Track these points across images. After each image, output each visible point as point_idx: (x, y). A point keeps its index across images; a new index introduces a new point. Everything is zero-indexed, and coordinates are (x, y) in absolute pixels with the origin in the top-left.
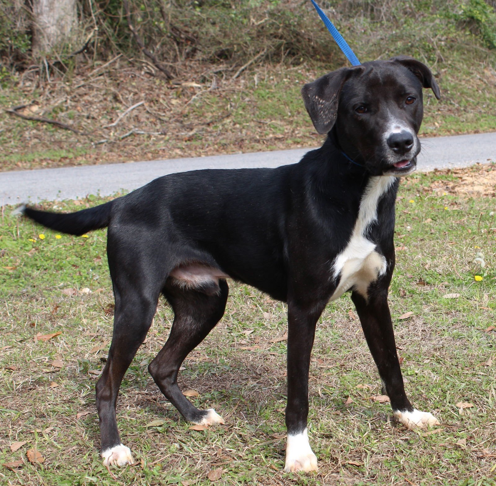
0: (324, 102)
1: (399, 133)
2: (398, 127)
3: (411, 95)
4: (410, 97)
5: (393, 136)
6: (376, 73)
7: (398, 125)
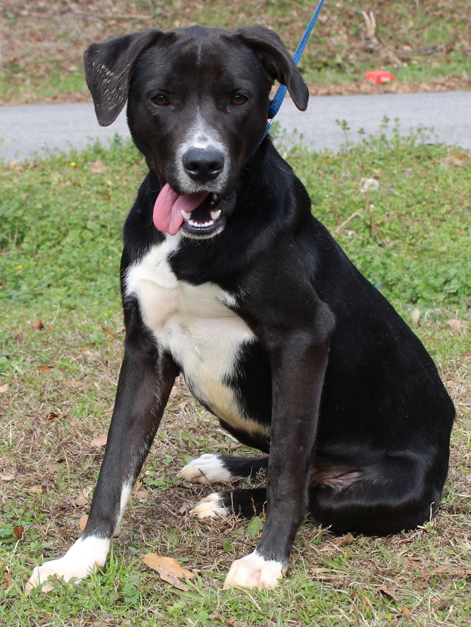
0: (112, 74)
1: (203, 149)
2: (205, 140)
3: (240, 92)
4: (238, 94)
5: (192, 152)
6: (196, 48)
7: (206, 135)
